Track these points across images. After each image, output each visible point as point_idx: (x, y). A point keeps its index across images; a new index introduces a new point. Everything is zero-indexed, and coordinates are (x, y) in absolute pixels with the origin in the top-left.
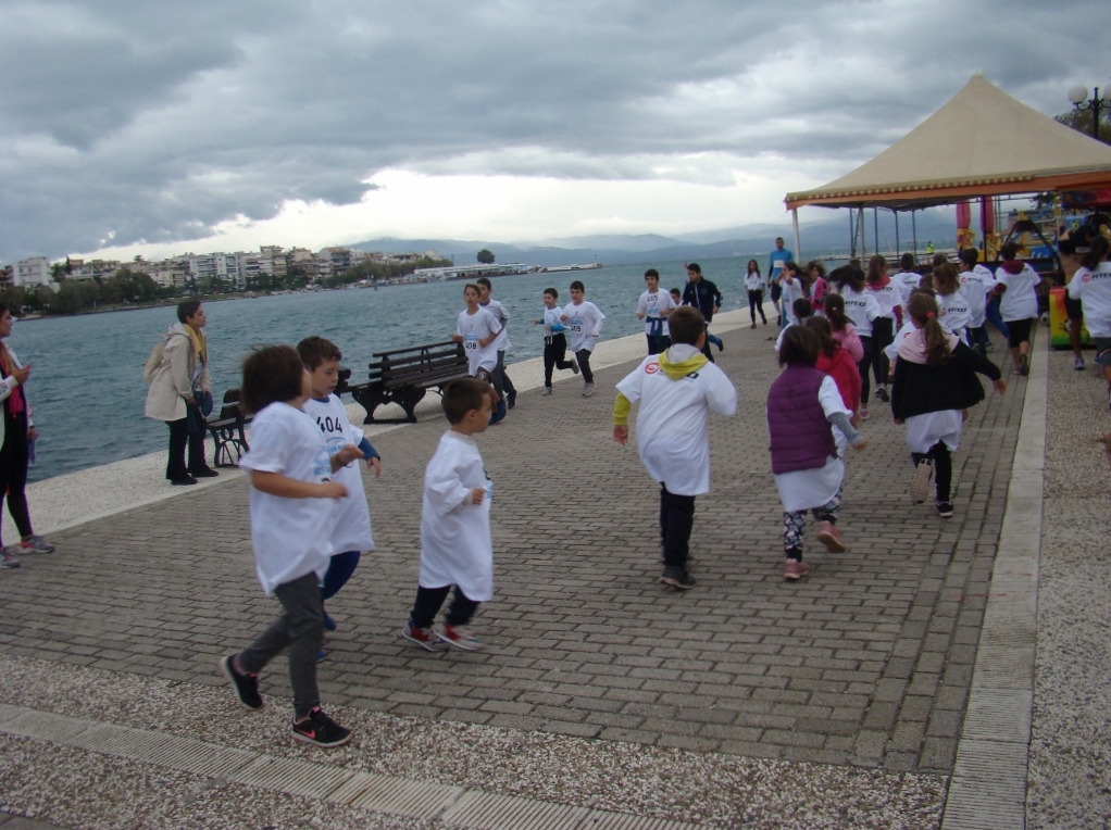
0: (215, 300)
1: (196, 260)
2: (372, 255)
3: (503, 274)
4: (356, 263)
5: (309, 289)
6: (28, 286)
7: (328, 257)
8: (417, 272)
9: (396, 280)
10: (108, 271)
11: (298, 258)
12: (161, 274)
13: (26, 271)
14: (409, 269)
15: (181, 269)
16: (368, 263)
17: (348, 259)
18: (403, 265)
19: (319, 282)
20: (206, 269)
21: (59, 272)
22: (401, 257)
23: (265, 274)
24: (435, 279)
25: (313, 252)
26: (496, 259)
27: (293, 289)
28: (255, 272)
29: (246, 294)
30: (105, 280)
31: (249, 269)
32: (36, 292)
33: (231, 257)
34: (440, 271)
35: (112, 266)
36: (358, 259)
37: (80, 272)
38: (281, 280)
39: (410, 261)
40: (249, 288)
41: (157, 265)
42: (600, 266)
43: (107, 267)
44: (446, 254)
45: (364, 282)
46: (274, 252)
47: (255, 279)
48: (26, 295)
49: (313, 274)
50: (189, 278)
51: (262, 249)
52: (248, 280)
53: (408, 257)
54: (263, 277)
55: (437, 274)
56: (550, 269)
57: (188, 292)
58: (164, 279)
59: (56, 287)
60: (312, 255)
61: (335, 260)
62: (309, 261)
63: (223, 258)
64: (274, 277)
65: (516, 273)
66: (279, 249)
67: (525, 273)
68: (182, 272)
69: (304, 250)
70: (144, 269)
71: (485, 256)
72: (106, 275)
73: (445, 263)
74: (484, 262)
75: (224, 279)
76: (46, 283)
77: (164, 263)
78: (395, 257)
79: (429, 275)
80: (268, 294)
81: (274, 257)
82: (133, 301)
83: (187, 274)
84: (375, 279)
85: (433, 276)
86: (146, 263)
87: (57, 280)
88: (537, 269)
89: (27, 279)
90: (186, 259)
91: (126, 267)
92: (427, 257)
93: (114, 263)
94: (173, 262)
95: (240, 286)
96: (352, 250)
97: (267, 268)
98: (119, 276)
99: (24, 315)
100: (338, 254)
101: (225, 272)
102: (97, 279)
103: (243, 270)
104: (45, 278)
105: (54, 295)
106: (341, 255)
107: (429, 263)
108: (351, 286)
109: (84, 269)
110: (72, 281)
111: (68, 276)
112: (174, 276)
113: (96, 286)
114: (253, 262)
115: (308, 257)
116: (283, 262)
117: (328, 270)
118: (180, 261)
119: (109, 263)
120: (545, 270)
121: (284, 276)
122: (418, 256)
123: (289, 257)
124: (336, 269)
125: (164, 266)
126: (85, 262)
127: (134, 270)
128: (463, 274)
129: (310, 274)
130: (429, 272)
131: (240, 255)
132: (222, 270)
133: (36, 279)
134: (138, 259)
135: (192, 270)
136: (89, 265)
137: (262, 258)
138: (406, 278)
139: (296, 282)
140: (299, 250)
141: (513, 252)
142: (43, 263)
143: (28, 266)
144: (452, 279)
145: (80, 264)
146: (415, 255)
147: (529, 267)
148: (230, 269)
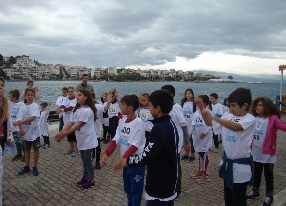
0: (156, 82)
1: (153, 71)
2: (199, 74)
3: (235, 83)
4: (195, 76)
5: (181, 81)
6: (111, 73)
7: (187, 73)
8: (211, 80)
9: (205, 81)
11: (179, 73)
12: (144, 74)
13: (111, 70)
14: (209, 79)
15: (149, 73)
16: (198, 76)
17: (192, 75)
18: (207, 78)
19: (184, 80)
20: (155, 73)
21: (118, 71)
22: (207, 75)
23: (170, 76)
24: (215, 82)
25: (184, 72)
26: (233, 78)
27: (177, 81)
28: (168, 75)
29: (164, 81)
30: (129, 74)
31: (166, 74)
32: (112, 75)
33: (162, 71)
34: (217, 80)
35: (132, 71)
36: (195, 75)
37: (123, 71)
38: (174, 78)
39: (209, 77)
40: (166, 79)
41: (143, 71)
42: (263, 83)
43: (131, 71)
44: (220, 76)
45: (196, 81)
46: (173, 71)
47: (167, 77)
48: (110, 76)
49: (183, 78)
50: (150, 75)
51: (170, 70)
52: (166, 77)
53: (209, 76)
54: (170, 77)
55: (216, 81)
56: (248, 82)
57: (150, 79)
58: (144, 75)
59: (117, 74)
60: (183, 72)
61: (189, 74)
62: (182, 74)
63: (160, 71)
64: (172, 77)
65: (238, 83)
66: (175, 70)
67: (241, 83)
68: (149, 74)
69: (181, 71)
70: (140, 72)
71: (230, 77)
72: (130, 73)
73: (219, 78)
74: (230, 79)
75: (160, 76)
76: (115, 73)
77: (145, 71)
78: (206, 75)
79: (214, 81)
80: (170, 82)
81: (173, 72)
82: (135, 80)
83: (150, 74)
84: (199, 81)
85: (215, 81)
86: (141, 71)
87: (118, 73)
88: (244, 82)
89: (111, 72)
90: (151, 70)
91: (135, 71)
92: (214, 76)
93: (133, 70)
94: (147, 71)
95: (163, 79)
96: (194, 72)
97: (171, 75)
98: (133, 73)
99: (108, 81)
100: (190, 73)
102: (127, 73)
103: (165, 75)
104: (115, 72)
105: (116, 76)
106: (191, 73)
107: (214, 78)
108: (192, 82)
109: (125, 71)
111: (120, 72)
112: (147, 74)
113: (127, 75)
114: (167, 73)
115: (182, 73)
116: (175, 74)
117: (187, 77)
118: (149, 71)
119: (131, 70)
120: (247, 83)
122: (212, 76)
123: (177, 72)
124: (189, 77)
125: (145, 72)
126: (125, 69)
127: (137, 72)
128: (223, 82)
129: (182, 77)
130: (214, 80)
131: (165, 71)
132: (159, 74)
133: (113, 72)
134: (139, 69)
135: (152, 74)
136: (126, 70)
137: (170, 72)
138: (207, 81)
139: (178, 79)
140: (180, 71)
141: (239, 76)
142: (115, 68)
143: (111, 69)
144: (220, 83)
145: (124, 69)
146: (211, 75)
147: (242, 82)
148: (161, 74)
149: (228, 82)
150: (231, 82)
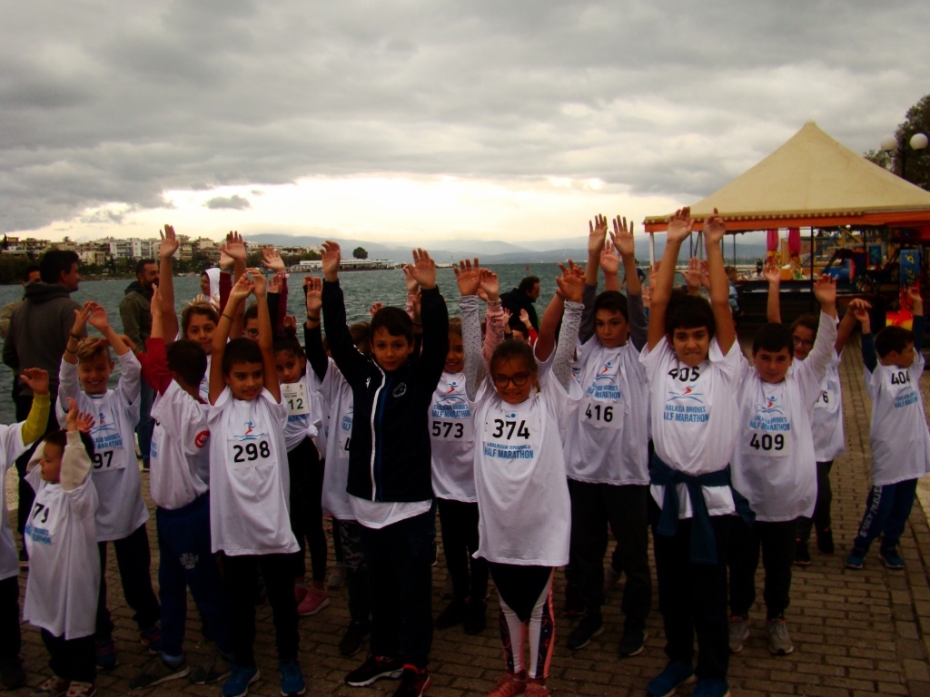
1: (116, 244)
2: (265, 247)
3: (374, 268)
8: (302, 263)
10: (40, 248)
11: (203, 246)
12: (85, 254)
14: (295, 260)
15: (102, 250)
18: (291, 257)
20: (123, 251)
22: (289, 250)
24: (317, 269)
25: (215, 242)
26: (368, 255)
30: (37, 255)
33: (146, 243)
35: (44, 245)
36: (253, 250)
37: (15, 248)
38: (187, 263)
39: (297, 254)
41: (82, 245)
43: (39, 245)
49: (214, 260)
50: (108, 258)
53: (295, 250)
55: (319, 266)
57: (107, 270)
58: (87, 257)
60: (214, 244)
62: (211, 249)
63: (139, 243)
64: (181, 260)
65: (385, 268)
66: (187, 238)
67: (392, 268)
68: (104, 253)
69: (207, 239)
71: (360, 253)
72: (38, 252)
74: (359, 257)
77: (88, 245)
78: (284, 250)
79: (313, 266)
83: (107, 254)
85: (316, 267)
86: (73, 244)
88: (402, 266)
90: (107, 242)
92: (311, 251)
93: (46, 242)
94: (96, 244)
101: (140, 255)
102: (30, 255)
107: (312, 256)
109: (19, 246)
110: (7, 255)
111: (4, 251)
112: (96, 255)
113: (29, 261)
115: (211, 246)
116: (190, 249)
118: (101, 243)
119: (41, 242)
121: (189, 261)
122: (305, 250)
123: (195, 245)
125: (88, 247)
126: (20, 240)
129: (212, 260)
130: (312, 264)
131: (154, 240)
132: (137, 253)
134: (66, 239)
135: (112, 251)
136: (23, 242)
139: (200, 266)
140: (204, 240)
141: (382, 249)
145: (15, 242)
146: (302, 249)
147: (397, 264)
148: (144, 252)
149: (354, 268)
150: (363, 268)
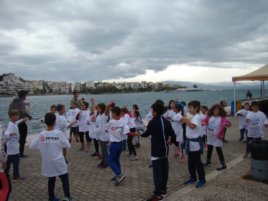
0: (130, 93)
1: (127, 84)
2: (168, 85)
3: (199, 91)
4: (164, 86)
5: (152, 92)
6: (89, 87)
7: (157, 84)
8: (178, 89)
9: (173, 91)
10: (107, 85)
11: (150, 84)
13: (89, 84)
14: (176, 88)
15: (123, 85)
16: (167, 87)
17: (162, 85)
19: (155, 90)
20: (129, 85)
21: (96, 84)
22: (175, 86)
23: (142, 87)
24: (182, 91)
25: (154, 83)
26: (198, 87)
27: (148, 91)
28: (140, 87)
29: (137, 92)
31: (138, 86)
32: (90, 88)
33: (135, 83)
34: (183, 89)
35: (108, 84)
36: (164, 85)
37: (100, 85)
38: (146, 89)
39: (177, 87)
40: (138, 91)
42: (224, 90)
43: (107, 84)
44: (186, 85)
45: (165, 91)
46: (145, 83)
47: (140, 89)
48: (88, 89)
49: (153, 88)
50: (125, 88)
51: (142, 82)
52: (138, 89)
53: (176, 86)
54: (142, 88)
56: (211, 90)
57: (124, 91)
58: (119, 87)
59: (95, 88)
61: (159, 85)
62: (153, 85)
63: (133, 83)
64: (144, 88)
65: (202, 91)
66: (146, 82)
67: (204, 91)
70: (115, 85)
71: (195, 86)
72: (106, 86)
73: (185, 87)
74: (195, 88)
75: (133, 88)
76: (93, 87)
77: (120, 84)
78: (173, 85)
79: (181, 90)
80: (142, 92)
81: (145, 84)
82: (111, 92)
84: (168, 90)
86: (116, 84)
87: (95, 86)
88: (208, 90)
89: (89, 86)
90: (124, 83)
91: (111, 84)
93: (108, 83)
95: (136, 90)
96: (163, 83)
97: (143, 86)
98: (109, 86)
99: (87, 93)
100: (159, 84)
101: (133, 87)
102: (104, 86)
103: (137, 86)
104: (93, 86)
105: (94, 90)
106: (160, 84)
107: (181, 87)
108: (162, 92)
109: (102, 84)
110: (99, 86)
111: (98, 85)
112: (121, 87)
113: (104, 88)
114: (140, 85)
115: (153, 84)
117: (157, 88)
118: (123, 83)
119: (107, 83)
120: (210, 90)
121: (147, 89)
123: (148, 84)
124: (159, 87)
125: (119, 84)
127: (113, 85)
128: (189, 90)
130: (181, 89)
131: (137, 83)
132: (132, 86)
133: (91, 86)
134: (114, 82)
135: (126, 86)
137: (142, 84)
138: (175, 90)
140: (151, 82)
141: (202, 85)
142: (93, 82)
143: (89, 83)
144: (186, 91)
145: (101, 83)
146: (178, 85)
147: (206, 90)
148: (134, 86)
149: (193, 91)
150: (196, 91)
